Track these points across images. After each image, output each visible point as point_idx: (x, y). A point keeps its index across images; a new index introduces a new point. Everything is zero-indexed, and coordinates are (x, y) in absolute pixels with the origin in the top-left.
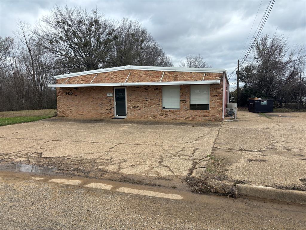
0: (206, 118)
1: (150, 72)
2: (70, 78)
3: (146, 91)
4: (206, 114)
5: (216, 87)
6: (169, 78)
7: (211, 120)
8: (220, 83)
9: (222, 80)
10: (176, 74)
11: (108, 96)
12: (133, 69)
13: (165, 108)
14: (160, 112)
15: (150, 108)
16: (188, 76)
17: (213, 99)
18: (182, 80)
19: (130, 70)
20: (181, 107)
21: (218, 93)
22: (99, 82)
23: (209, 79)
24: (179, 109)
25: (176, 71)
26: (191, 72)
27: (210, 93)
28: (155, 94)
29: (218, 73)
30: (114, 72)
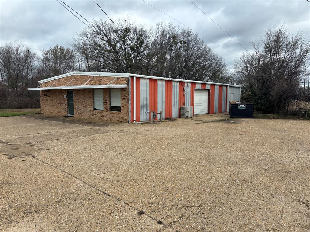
0: (119, 119)
1: (85, 77)
2: (46, 82)
3: (84, 93)
4: (119, 115)
5: (125, 91)
6: (96, 82)
7: (122, 122)
8: (126, 87)
9: (128, 84)
10: (100, 79)
11: (64, 97)
12: (77, 74)
13: (96, 109)
14: (92, 113)
15: (86, 108)
16: (108, 80)
17: (123, 102)
18: (104, 84)
19: (75, 76)
20: (104, 108)
21: (126, 96)
22: (60, 85)
23: (120, 84)
24: (103, 110)
25: (100, 76)
26: (109, 77)
27: (121, 96)
28: (89, 96)
29: (125, 78)
30: (67, 77)
